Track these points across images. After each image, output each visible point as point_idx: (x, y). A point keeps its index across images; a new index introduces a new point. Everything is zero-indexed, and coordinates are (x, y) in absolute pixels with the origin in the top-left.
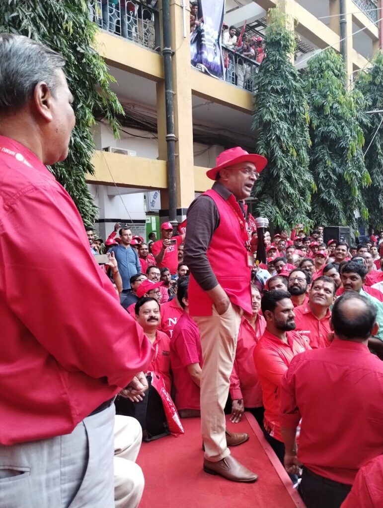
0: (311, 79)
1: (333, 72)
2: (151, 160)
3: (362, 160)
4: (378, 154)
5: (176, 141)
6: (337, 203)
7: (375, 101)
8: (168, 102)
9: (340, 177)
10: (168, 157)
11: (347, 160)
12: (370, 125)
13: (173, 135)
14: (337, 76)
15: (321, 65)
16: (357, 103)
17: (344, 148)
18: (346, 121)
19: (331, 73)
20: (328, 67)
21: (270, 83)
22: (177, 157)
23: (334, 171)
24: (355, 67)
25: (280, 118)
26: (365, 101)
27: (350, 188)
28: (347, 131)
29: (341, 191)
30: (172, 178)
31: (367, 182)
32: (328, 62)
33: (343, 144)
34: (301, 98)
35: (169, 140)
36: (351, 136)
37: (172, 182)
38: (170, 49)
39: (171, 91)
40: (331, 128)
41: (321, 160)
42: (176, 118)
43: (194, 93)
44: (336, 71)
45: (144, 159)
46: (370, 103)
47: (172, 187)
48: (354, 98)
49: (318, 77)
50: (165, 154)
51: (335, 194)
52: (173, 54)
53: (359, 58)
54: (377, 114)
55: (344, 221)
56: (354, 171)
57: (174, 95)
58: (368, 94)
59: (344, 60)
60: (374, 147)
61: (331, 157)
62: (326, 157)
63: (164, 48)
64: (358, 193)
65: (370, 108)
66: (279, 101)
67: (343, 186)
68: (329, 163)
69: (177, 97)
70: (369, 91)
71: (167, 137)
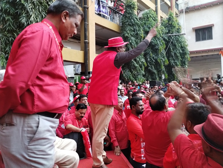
0: (144, 21)
1: (153, 18)
2: (77, 51)
3: (165, 54)
4: (171, 52)
5: (88, 43)
6: (155, 71)
7: (169, 31)
8: (85, 27)
9: (156, 60)
10: (85, 50)
11: (158, 54)
12: (168, 40)
13: (87, 41)
14: (154, 20)
15: (148, 15)
16: (162, 31)
17: (157, 49)
18: (158, 38)
19: (152, 19)
20: (150, 16)
21: (127, 22)
22: (89, 50)
23: (153, 58)
24: (161, 17)
25: (131, 36)
26: (165, 31)
27: (160, 65)
28: (158, 42)
29: (157, 66)
30: (86, 58)
31: (167, 63)
32: (151, 14)
33: (157, 47)
34: (140, 28)
35: (85, 43)
36: (160, 44)
37: (87, 60)
38: (86, 6)
39: (87, 23)
40: (152, 41)
41: (148, 53)
42: (89, 34)
43: (96, 24)
44: (154, 18)
45: (75, 50)
46: (168, 32)
47: (87, 62)
48: (161, 29)
49: (146, 20)
50: (84, 49)
51: (154, 68)
52: (88, 8)
53: (163, 14)
54: (170, 36)
55: (158, 79)
56: (162, 58)
57: (88, 25)
58: (167, 28)
59: (157, 14)
60: (169, 49)
61: (152, 52)
62: (150, 52)
63: (84, 5)
64: (163, 67)
65: (167, 33)
66: (131, 29)
67: (157, 65)
68: (151, 54)
70: (167, 26)
71: (84, 42)
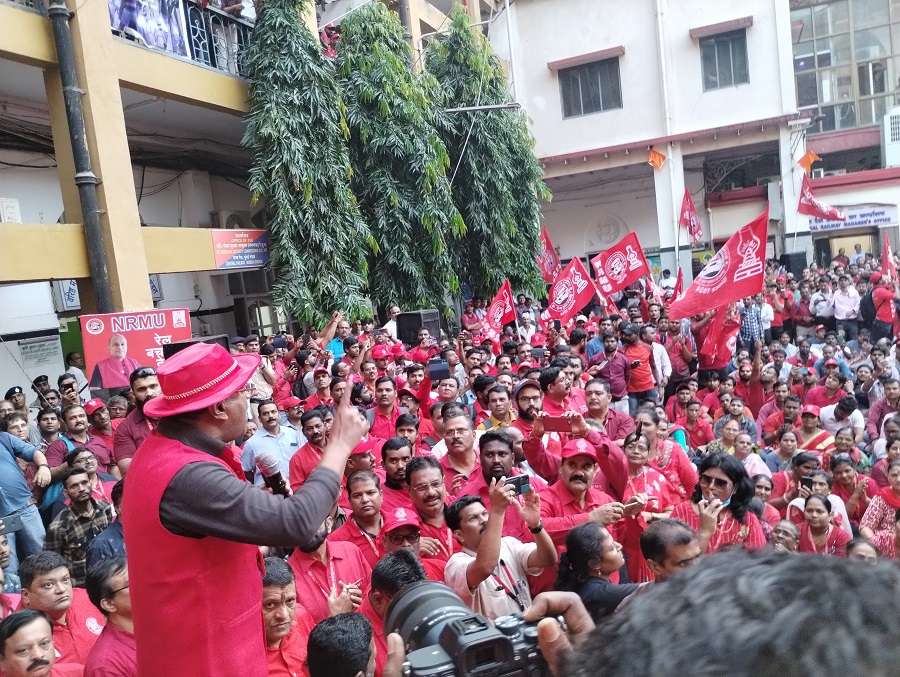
0: (350, 55)
1: (387, 42)
3: (447, 193)
4: (473, 178)
5: (98, 184)
6: (413, 268)
7: (458, 92)
8: (71, 109)
9: (415, 222)
10: (85, 217)
11: (423, 194)
12: (455, 131)
13: (90, 174)
14: (394, 49)
15: (365, 29)
16: (430, 95)
17: (417, 174)
18: (416, 128)
19: (384, 46)
20: (378, 34)
21: (271, 65)
22: (104, 215)
23: (405, 213)
24: (425, 28)
25: (291, 132)
26: (443, 92)
27: (431, 241)
28: (420, 145)
29: (420, 245)
30: (98, 257)
31: (460, 228)
32: (380, 26)
33: (415, 166)
34: (331, 93)
35: (81, 185)
36: (427, 152)
37: (100, 266)
38: (63, 6)
39: (75, 89)
40: (393, 138)
41: (381, 195)
42: (92, 140)
43: (123, 84)
44: (391, 41)
46: (452, 95)
47: (100, 274)
48: (424, 88)
49: (361, 50)
50: (78, 211)
51: (410, 253)
52: (72, 16)
53: (429, 11)
54: (465, 113)
56: (437, 213)
57: (83, 96)
58: (447, 79)
61: (398, 188)
62: (390, 191)
63: (51, 4)
64: (442, 248)
65: (452, 103)
66: (290, 99)
67: (420, 236)
68: (396, 200)
69: (88, 98)
71: (77, 179)
